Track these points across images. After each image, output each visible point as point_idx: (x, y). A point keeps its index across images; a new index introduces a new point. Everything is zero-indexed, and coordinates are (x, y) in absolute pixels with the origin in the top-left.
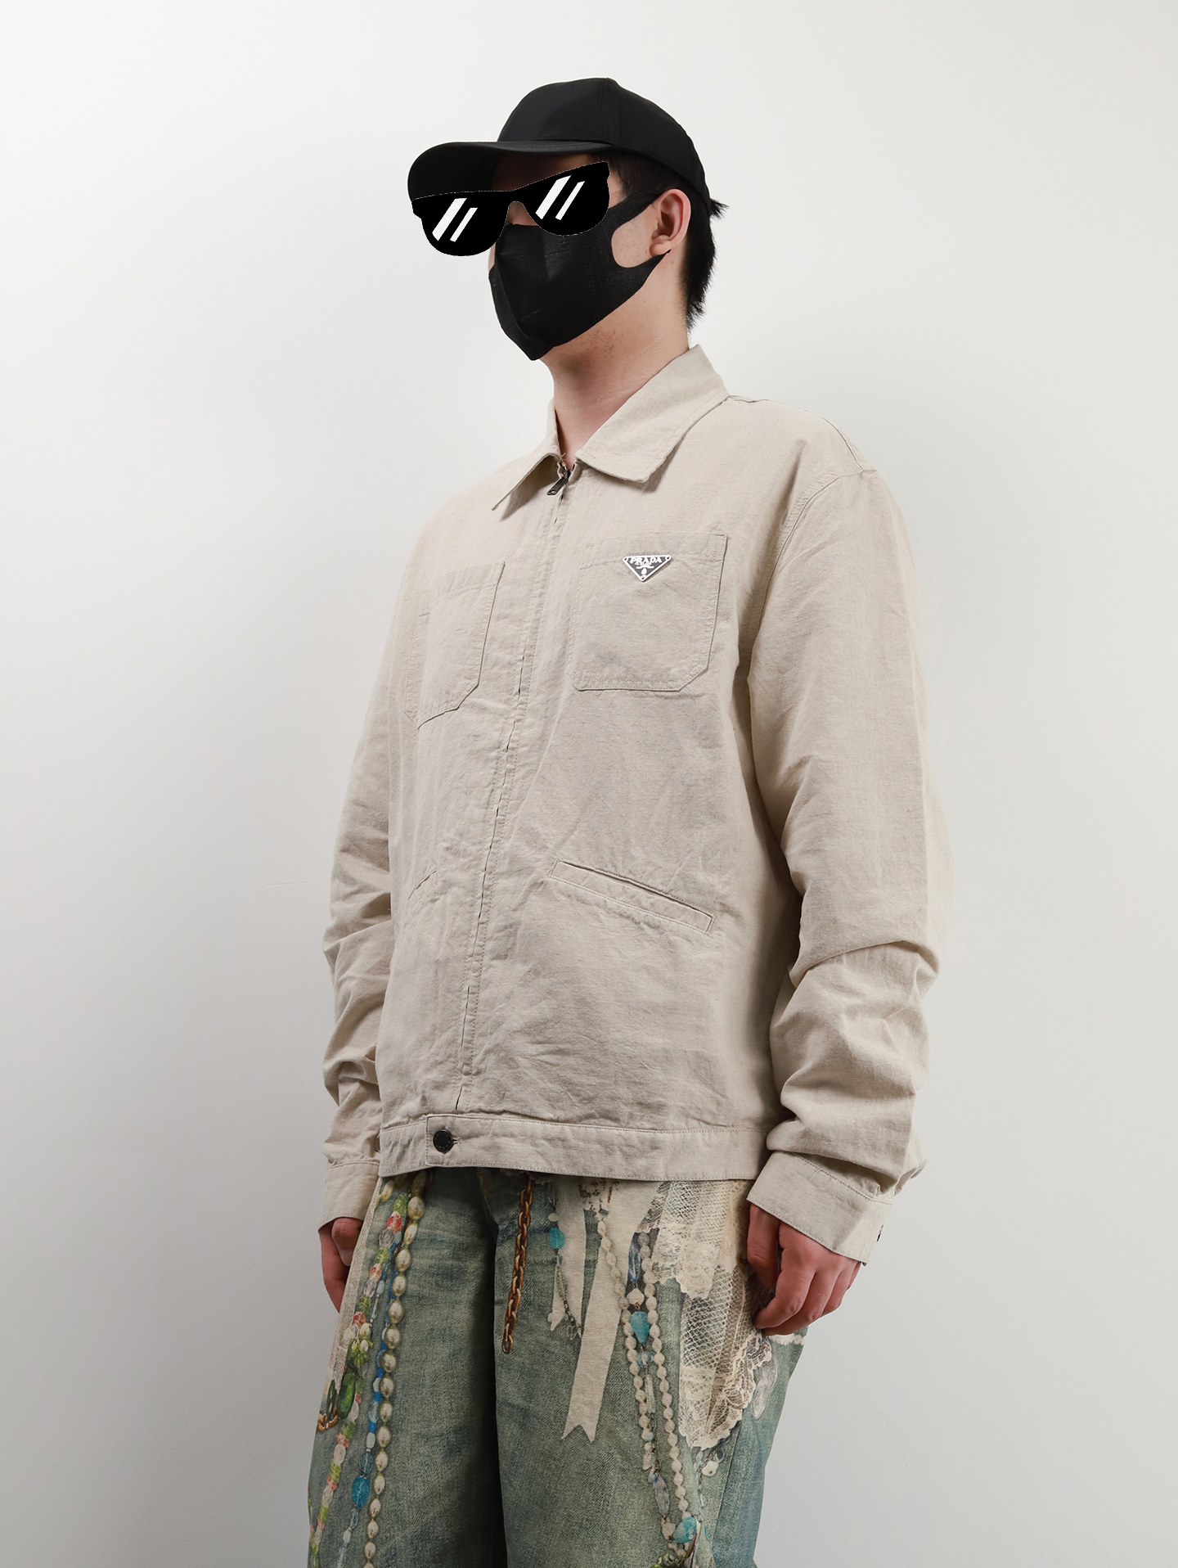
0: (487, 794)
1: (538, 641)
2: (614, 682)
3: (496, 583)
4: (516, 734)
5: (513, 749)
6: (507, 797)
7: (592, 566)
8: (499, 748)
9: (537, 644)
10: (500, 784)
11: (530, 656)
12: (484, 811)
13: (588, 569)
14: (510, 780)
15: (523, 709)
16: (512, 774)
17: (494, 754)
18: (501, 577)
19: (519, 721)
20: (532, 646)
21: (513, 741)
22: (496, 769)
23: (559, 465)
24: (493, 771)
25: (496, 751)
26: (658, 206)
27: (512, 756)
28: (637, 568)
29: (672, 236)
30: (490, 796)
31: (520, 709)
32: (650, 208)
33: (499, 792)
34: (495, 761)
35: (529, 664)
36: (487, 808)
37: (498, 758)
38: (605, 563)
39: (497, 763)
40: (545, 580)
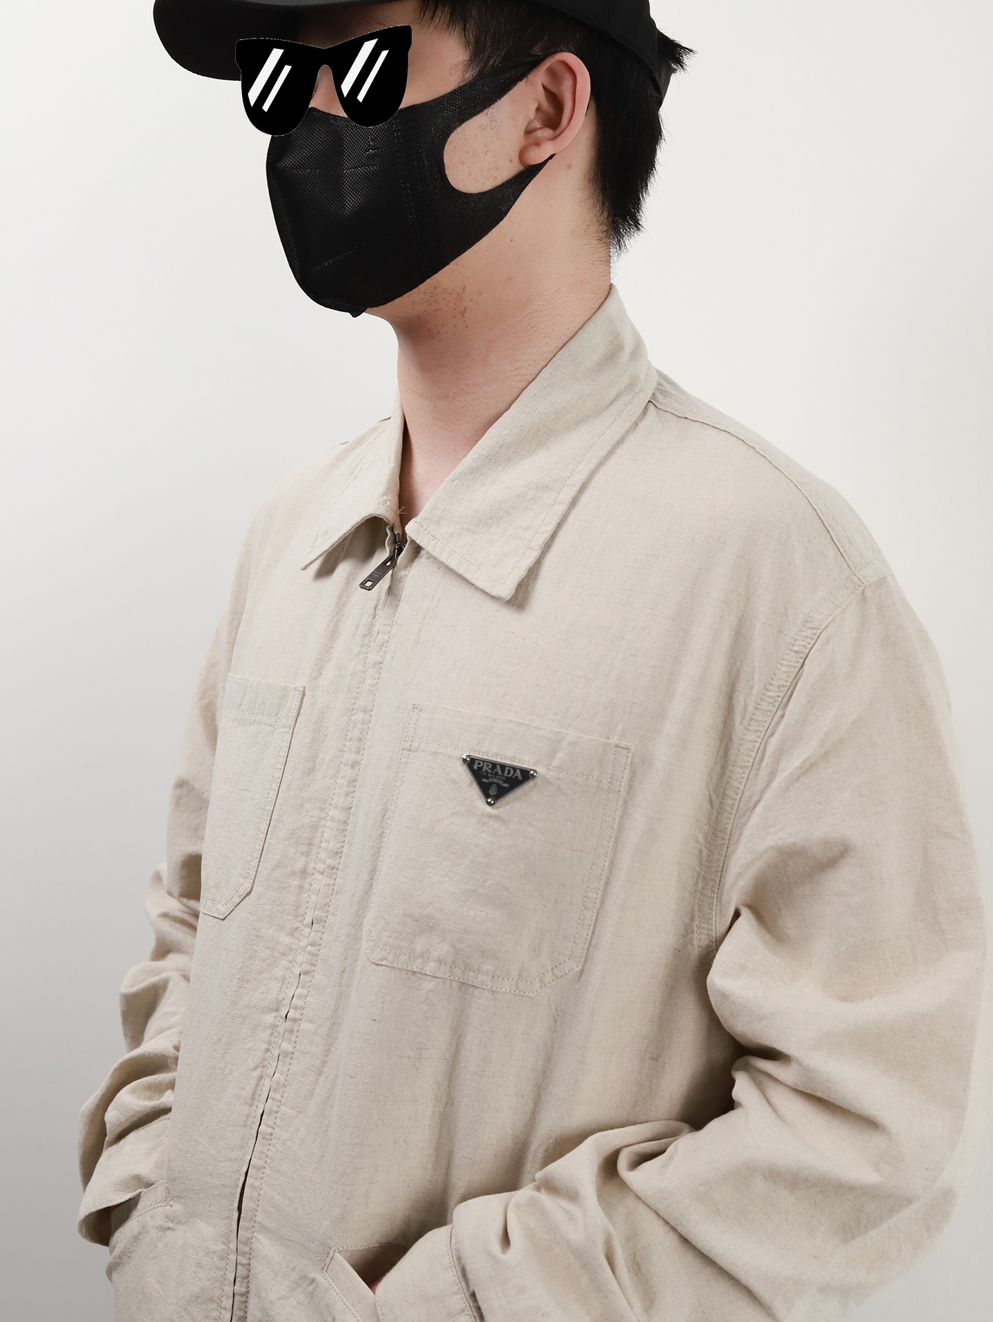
0: (254, 1082)
1: (346, 846)
2: (432, 964)
3: (292, 723)
4: (300, 996)
5: (295, 1020)
6: (278, 1096)
7: (417, 750)
8: (277, 1010)
9: (345, 850)
10: (271, 1071)
11: (333, 868)
12: (247, 1108)
13: (412, 755)
14: (285, 1069)
15: (314, 955)
16: (288, 1061)
17: (269, 1018)
18: (299, 713)
19: (307, 973)
20: (336, 853)
21: (296, 1008)
22: (269, 1043)
23: (388, 531)
24: (264, 1046)
25: (273, 1014)
26: (539, 77)
27: (291, 1031)
28: (484, 780)
29: (558, 131)
30: (257, 1085)
31: (309, 953)
32: (521, 85)
33: (267, 1083)
34: (269, 1031)
35: (331, 882)
36: (251, 1105)
37: (274, 1027)
38: (435, 753)
39: (272, 1034)
40: (360, 740)
